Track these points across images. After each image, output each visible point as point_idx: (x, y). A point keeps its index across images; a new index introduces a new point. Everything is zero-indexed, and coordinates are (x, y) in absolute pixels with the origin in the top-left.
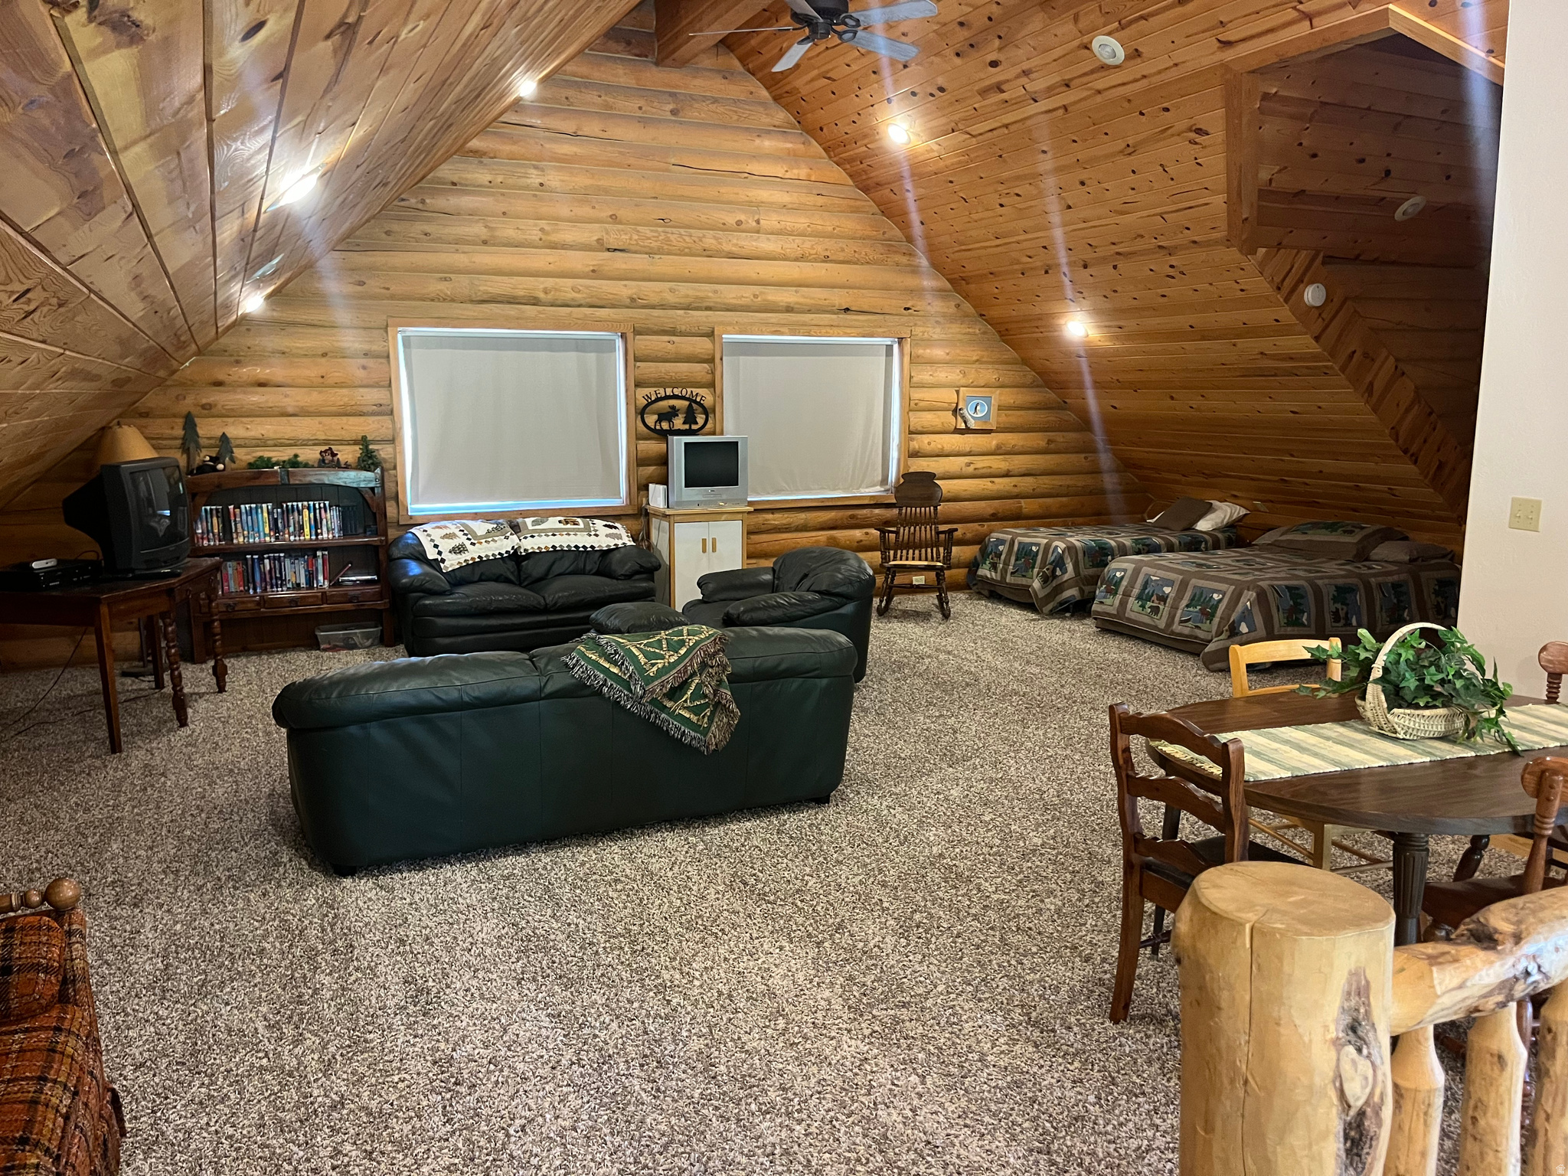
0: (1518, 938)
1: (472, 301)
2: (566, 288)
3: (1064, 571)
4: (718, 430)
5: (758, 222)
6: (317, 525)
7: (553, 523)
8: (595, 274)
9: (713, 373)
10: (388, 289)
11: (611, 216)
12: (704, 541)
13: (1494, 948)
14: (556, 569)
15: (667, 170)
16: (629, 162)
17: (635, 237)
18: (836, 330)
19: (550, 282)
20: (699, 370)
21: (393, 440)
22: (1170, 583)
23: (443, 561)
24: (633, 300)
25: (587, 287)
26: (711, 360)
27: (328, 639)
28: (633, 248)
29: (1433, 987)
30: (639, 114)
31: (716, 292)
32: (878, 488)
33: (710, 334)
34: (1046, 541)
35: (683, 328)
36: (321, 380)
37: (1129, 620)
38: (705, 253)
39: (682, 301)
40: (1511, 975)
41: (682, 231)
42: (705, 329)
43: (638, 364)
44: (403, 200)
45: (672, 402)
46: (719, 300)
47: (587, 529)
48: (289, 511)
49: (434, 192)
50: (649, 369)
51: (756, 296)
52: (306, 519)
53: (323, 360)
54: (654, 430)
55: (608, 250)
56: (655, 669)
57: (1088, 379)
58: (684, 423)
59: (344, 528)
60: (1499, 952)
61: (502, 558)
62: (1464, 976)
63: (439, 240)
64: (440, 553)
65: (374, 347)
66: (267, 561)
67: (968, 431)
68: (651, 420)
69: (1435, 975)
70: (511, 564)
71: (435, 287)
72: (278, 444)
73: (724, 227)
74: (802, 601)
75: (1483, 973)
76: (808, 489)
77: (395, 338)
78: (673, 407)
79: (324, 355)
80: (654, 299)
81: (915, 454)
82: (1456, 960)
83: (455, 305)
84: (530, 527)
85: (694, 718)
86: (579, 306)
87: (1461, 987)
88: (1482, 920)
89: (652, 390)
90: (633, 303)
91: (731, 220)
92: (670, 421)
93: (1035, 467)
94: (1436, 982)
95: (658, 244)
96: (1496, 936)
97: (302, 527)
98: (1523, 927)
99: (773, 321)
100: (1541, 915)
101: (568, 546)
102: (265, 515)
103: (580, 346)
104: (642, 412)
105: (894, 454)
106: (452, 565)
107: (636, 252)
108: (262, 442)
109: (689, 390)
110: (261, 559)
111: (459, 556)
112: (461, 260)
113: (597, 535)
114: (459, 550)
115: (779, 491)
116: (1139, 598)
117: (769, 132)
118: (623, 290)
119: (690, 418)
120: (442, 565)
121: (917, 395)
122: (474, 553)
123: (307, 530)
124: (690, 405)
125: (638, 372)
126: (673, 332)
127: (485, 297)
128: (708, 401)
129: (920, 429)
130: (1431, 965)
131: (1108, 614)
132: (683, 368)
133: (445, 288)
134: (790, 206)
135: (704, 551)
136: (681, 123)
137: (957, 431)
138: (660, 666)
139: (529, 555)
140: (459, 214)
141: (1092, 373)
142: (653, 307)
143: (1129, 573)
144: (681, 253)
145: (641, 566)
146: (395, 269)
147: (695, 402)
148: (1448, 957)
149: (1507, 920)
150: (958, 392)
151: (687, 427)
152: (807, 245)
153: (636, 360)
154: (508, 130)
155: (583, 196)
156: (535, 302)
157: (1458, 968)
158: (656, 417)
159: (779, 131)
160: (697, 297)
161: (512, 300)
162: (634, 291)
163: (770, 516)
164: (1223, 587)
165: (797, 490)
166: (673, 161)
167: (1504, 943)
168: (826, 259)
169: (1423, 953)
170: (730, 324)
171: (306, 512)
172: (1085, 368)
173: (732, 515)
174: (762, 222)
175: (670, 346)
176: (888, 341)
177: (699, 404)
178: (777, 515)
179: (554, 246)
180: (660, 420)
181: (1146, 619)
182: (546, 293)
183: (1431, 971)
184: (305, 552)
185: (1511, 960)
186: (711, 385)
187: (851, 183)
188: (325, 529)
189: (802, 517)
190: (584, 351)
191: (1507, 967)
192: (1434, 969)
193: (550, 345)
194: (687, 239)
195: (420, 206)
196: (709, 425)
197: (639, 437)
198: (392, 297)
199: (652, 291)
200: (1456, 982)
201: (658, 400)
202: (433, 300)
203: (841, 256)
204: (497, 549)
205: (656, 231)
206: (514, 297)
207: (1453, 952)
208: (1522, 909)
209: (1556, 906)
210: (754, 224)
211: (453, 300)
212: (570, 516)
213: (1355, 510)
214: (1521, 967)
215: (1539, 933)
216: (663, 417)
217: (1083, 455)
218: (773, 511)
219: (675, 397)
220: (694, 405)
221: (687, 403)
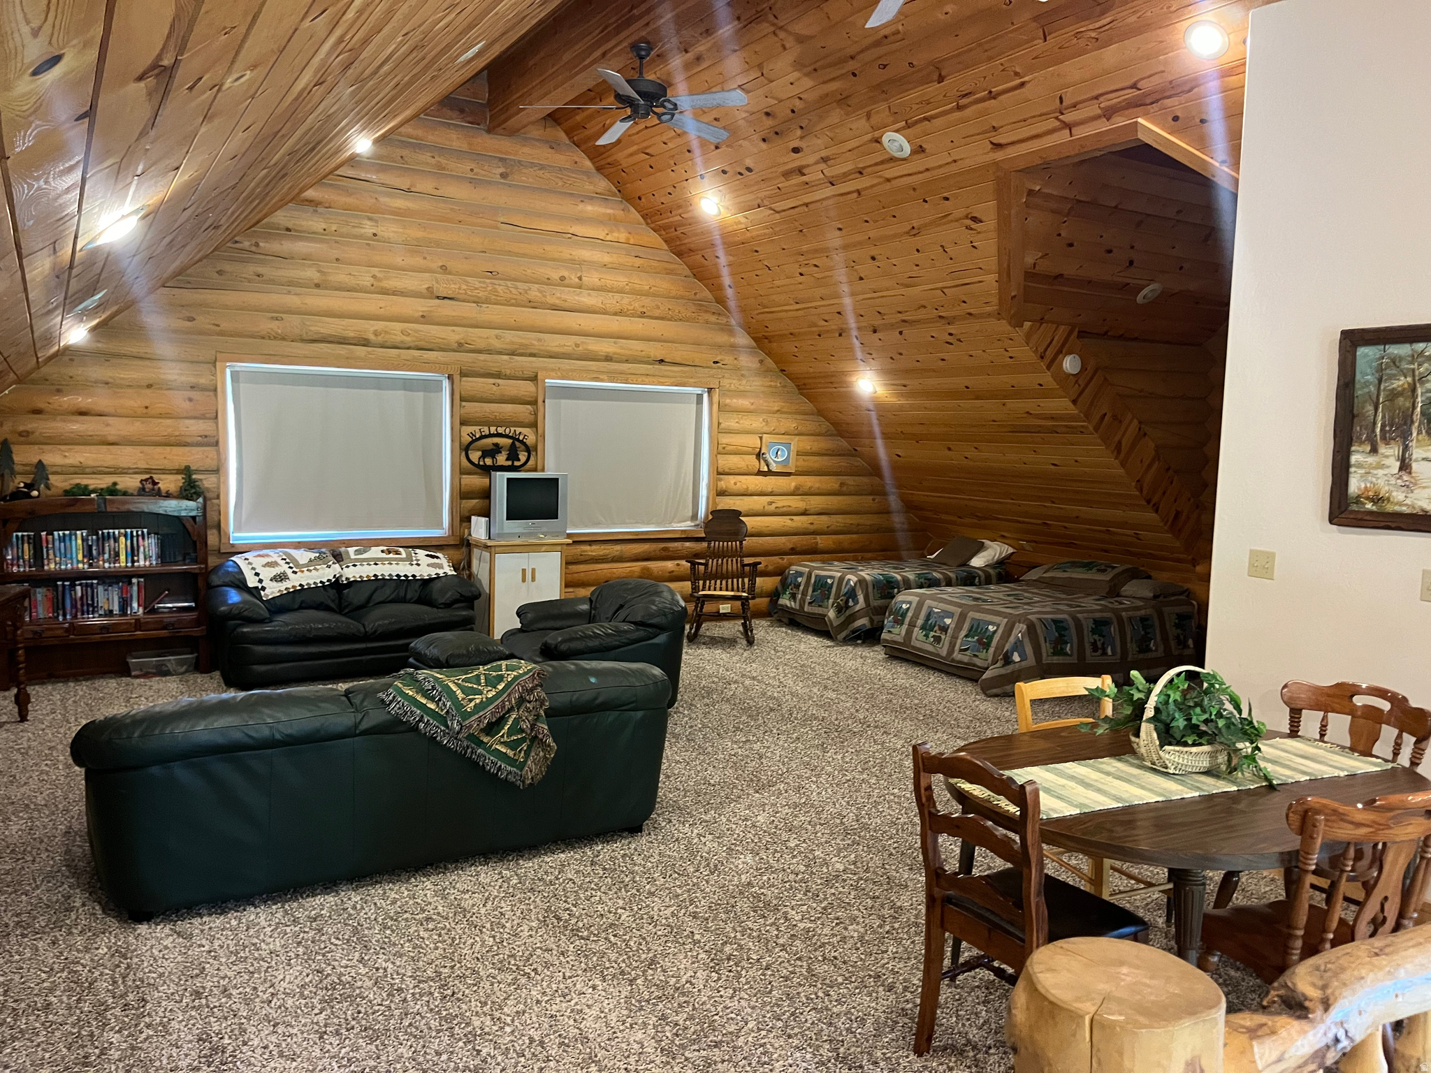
0: (1326, 1005)
1: (303, 341)
2: (396, 331)
3: (856, 603)
4: (539, 467)
5: (580, 278)
6: (133, 552)
7: (375, 552)
8: (424, 319)
9: (536, 414)
10: (218, 325)
11: (441, 267)
12: (524, 571)
13: (1306, 1017)
14: (378, 597)
15: (496, 228)
16: (460, 219)
17: (464, 287)
18: (651, 379)
19: (380, 325)
20: (523, 411)
21: (218, 470)
22: (951, 615)
23: (263, 589)
24: (460, 344)
25: (416, 331)
26: (534, 402)
27: (140, 666)
28: (459, 296)
29: (1254, 1062)
30: (470, 175)
31: (539, 340)
32: (689, 523)
33: (534, 379)
34: (839, 574)
35: (508, 372)
36: (145, 411)
37: (914, 648)
38: (532, 304)
39: (508, 347)
40: (1323, 1044)
41: (509, 283)
42: (529, 374)
43: (464, 404)
44: (236, 242)
45: (496, 440)
46: (542, 348)
47: (409, 559)
48: (106, 538)
49: (268, 236)
50: (473, 409)
51: (578, 346)
52: (122, 546)
53: (148, 391)
54: (477, 466)
55: (438, 297)
56: (472, 704)
57: (877, 430)
58: (507, 459)
59: (162, 556)
60: (1311, 1021)
61: (324, 586)
62: (1282, 1049)
63: (272, 282)
64: (261, 581)
65: (202, 381)
66: (78, 588)
67: (769, 473)
68: (475, 456)
69: (1256, 1049)
70: (332, 592)
71: (267, 325)
72: (97, 471)
73: (548, 282)
74: (619, 632)
75: (1299, 1043)
76: (623, 523)
77: (224, 373)
78: (496, 445)
79: (149, 386)
80: (481, 344)
81: (721, 493)
82: (1273, 1033)
83: (285, 343)
84: (353, 556)
85: (510, 753)
86: (409, 348)
87: (1279, 1060)
88: (1290, 984)
89: (477, 428)
90: (460, 347)
91: (555, 275)
92: (493, 457)
93: (830, 507)
94: (1257, 1057)
95: (486, 294)
96: (1307, 1004)
97: (117, 554)
98: (1329, 991)
99: (594, 368)
100: (1342, 976)
101: (390, 575)
102: (80, 541)
103: (407, 385)
104: (466, 449)
105: (703, 492)
106: (273, 593)
107: (464, 301)
108: (80, 470)
109: (513, 429)
110: (73, 586)
111: (280, 584)
112: (293, 301)
113: (418, 565)
114: (280, 578)
115: (597, 524)
116: (923, 628)
117: (591, 198)
118: (453, 335)
119: (513, 455)
120: (262, 593)
121: (725, 439)
122: (295, 581)
123: (123, 557)
124: (513, 444)
125: (463, 411)
126: (498, 375)
127: (315, 337)
128: (531, 439)
129: (727, 470)
130: (1251, 1039)
131: (895, 642)
132: (508, 409)
133: (274, 326)
134: (610, 266)
135: (524, 580)
136: (510, 186)
137: (760, 473)
138: (478, 701)
139: (351, 584)
140: (292, 258)
141: (880, 425)
142: (479, 351)
143: (914, 605)
144: (507, 303)
145: (462, 596)
146: (226, 307)
147: (518, 440)
148: (1265, 1030)
149: (1314, 985)
150: (761, 438)
151: (509, 463)
152: (626, 301)
153: (462, 399)
154: (345, 182)
155: (414, 247)
156: (365, 343)
157: (1276, 1040)
158: (479, 453)
159: (601, 198)
160: (522, 344)
161: (342, 341)
162: (461, 336)
163: (587, 548)
164: (997, 619)
165: (614, 524)
166: (502, 219)
167: (1313, 1012)
168: (643, 315)
169: (1243, 1027)
170: (553, 370)
171: (122, 539)
172: (875, 422)
173: (552, 547)
174: (584, 278)
175: (495, 388)
176: (698, 391)
177: (522, 442)
178: (594, 547)
179: (385, 292)
180: (483, 456)
181: (930, 648)
182: (376, 335)
183: (1252, 1047)
184: (120, 579)
185: (1321, 1028)
186: (534, 425)
187: (666, 247)
188: (141, 556)
189: (618, 548)
190: (411, 390)
191: (1319, 1035)
192: (1255, 1043)
193: (378, 384)
194: (514, 291)
195: (253, 249)
196: (530, 463)
197: (463, 472)
198: (222, 334)
199: (479, 337)
200: (1274, 1056)
201: (483, 437)
202: (263, 338)
203: (657, 313)
204: (318, 577)
205: (484, 282)
206: (344, 338)
207: (1270, 1023)
208: (1325, 971)
209: (1353, 966)
210: (577, 280)
211: (283, 339)
212: (392, 546)
213: (1106, 551)
214: (1331, 1036)
215: (1344, 997)
216: (486, 453)
217: (871, 497)
218: (590, 543)
219: (499, 435)
220: (517, 443)
221: (510, 441)
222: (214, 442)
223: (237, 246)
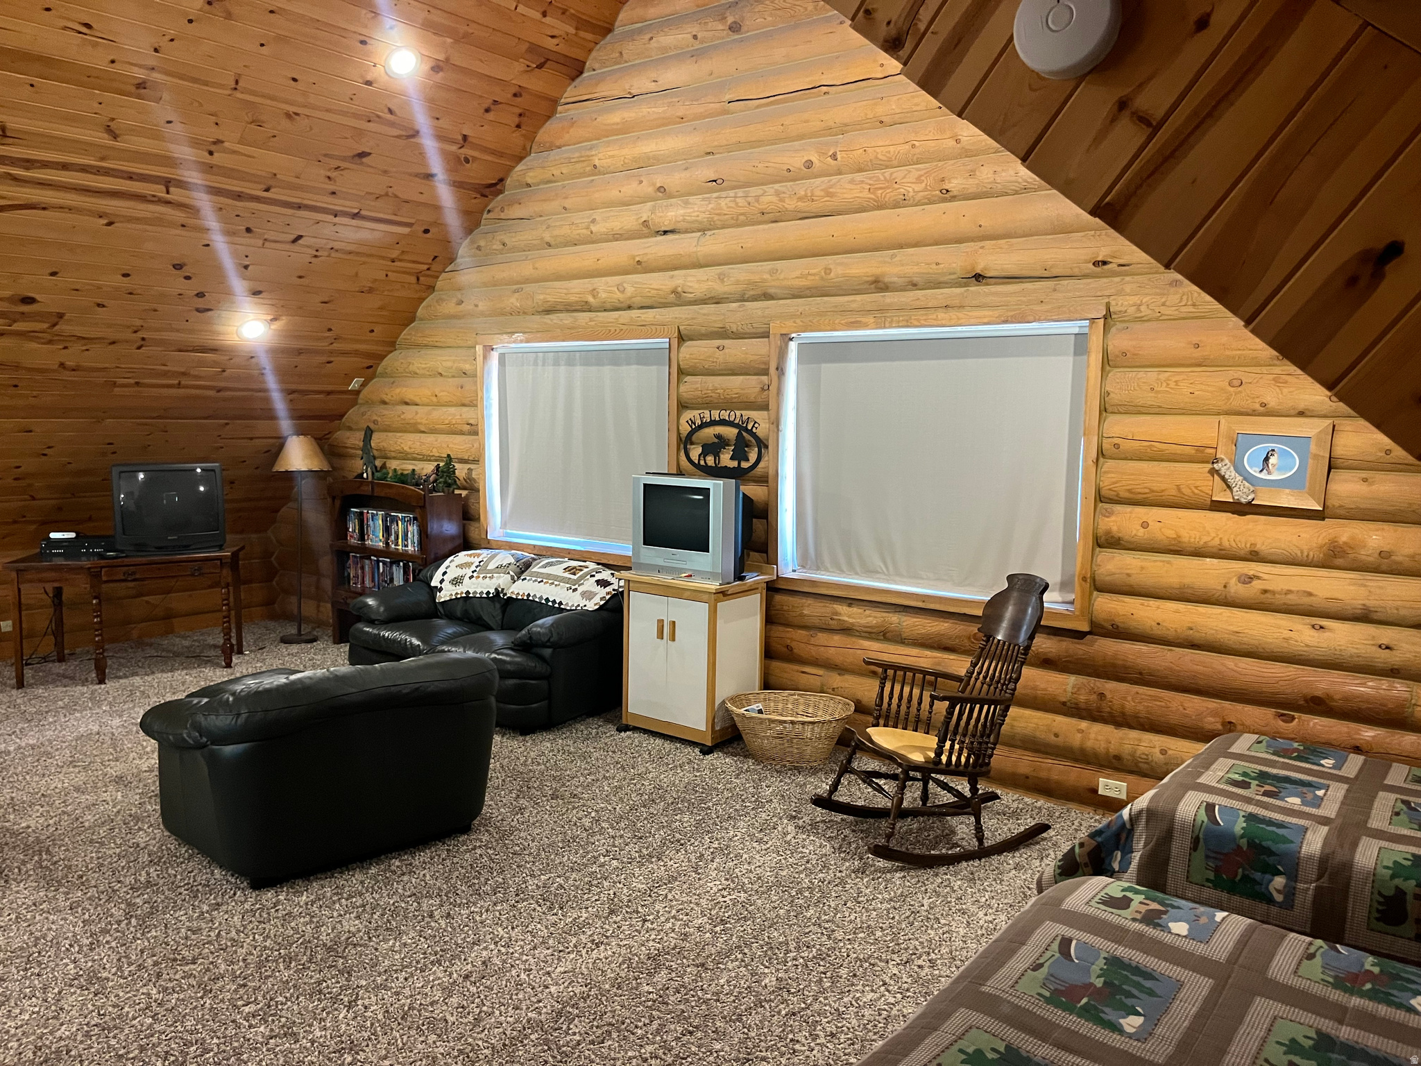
1: (539, 313)
2: (613, 288)
4: (765, 479)
5: (834, 157)
6: (406, 536)
7: (560, 567)
8: (640, 266)
9: (768, 389)
10: (476, 306)
11: (659, 189)
12: (659, 622)
15: (726, 112)
16: (680, 114)
17: (683, 211)
20: (751, 385)
21: (477, 460)
23: (441, 589)
24: (677, 295)
25: (633, 284)
26: (766, 371)
28: (679, 226)
30: (693, 45)
31: (774, 272)
33: (768, 334)
35: (735, 327)
36: (435, 399)
38: (766, 217)
39: (735, 289)
41: (738, 193)
42: (758, 327)
43: (688, 378)
44: (489, 211)
45: (718, 429)
46: (780, 284)
47: (576, 581)
48: (392, 520)
49: (512, 199)
50: (693, 386)
51: (829, 272)
52: (400, 529)
53: (438, 380)
54: (697, 466)
55: (657, 234)
58: (732, 458)
61: (486, 598)
63: (514, 249)
64: (443, 581)
65: (468, 366)
66: (382, 564)
68: (695, 452)
70: (497, 607)
71: (509, 300)
73: (789, 175)
76: (914, 577)
77: (483, 357)
78: (718, 437)
79: (439, 375)
81: (1106, 542)
83: (528, 317)
84: (537, 569)
86: (627, 308)
89: (696, 413)
90: (678, 299)
91: (798, 162)
92: (717, 455)
95: (708, 215)
97: (398, 537)
99: (854, 306)
102: (381, 521)
106: (445, 596)
107: (686, 231)
109: (738, 413)
111: (455, 587)
112: (529, 268)
113: (576, 590)
114: (457, 581)
115: (870, 572)
118: (668, 283)
119: (740, 453)
120: (437, 595)
121: (1118, 426)
122: (466, 587)
123: (401, 540)
124: (740, 434)
125: (682, 388)
126: (722, 334)
127: (545, 307)
128: (761, 431)
129: (1124, 494)
132: (734, 384)
133: (516, 300)
135: (660, 635)
136: (742, 40)
137: (1212, 505)
140: (530, 218)
142: (701, 302)
144: (734, 223)
146: (484, 285)
147: (746, 430)
150: (1218, 424)
151: (735, 464)
152: (911, 178)
153: (680, 374)
155: (634, 171)
156: (589, 308)
158: (700, 450)
160: (750, 283)
161: (570, 308)
162: (680, 282)
163: (842, 608)
165: (898, 575)
166: (728, 97)
168: (944, 196)
170: (791, 317)
171: (400, 523)
173: (696, 594)
174: (840, 155)
175: (718, 353)
177: (750, 432)
178: (855, 610)
179: (603, 239)
180: (704, 454)
182: (593, 297)
186: (766, 406)
188: (409, 541)
189: (893, 619)
193: (616, 358)
194: (742, 202)
195: (502, 216)
196: (762, 465)
198: (481, 315)
199: (697, 282)
201: (704, 425)
202: (510, 314)
203: (972, 186)
205: (707, 198)
206: (569, 304)
210: (830, 161)
211: (525, 313)
216: (708, 449)
218: (851, 602)
219: (723, 422)
220: (744, 434)
221: (736, 431)
222: (474, 430)
223: (491, 215)
